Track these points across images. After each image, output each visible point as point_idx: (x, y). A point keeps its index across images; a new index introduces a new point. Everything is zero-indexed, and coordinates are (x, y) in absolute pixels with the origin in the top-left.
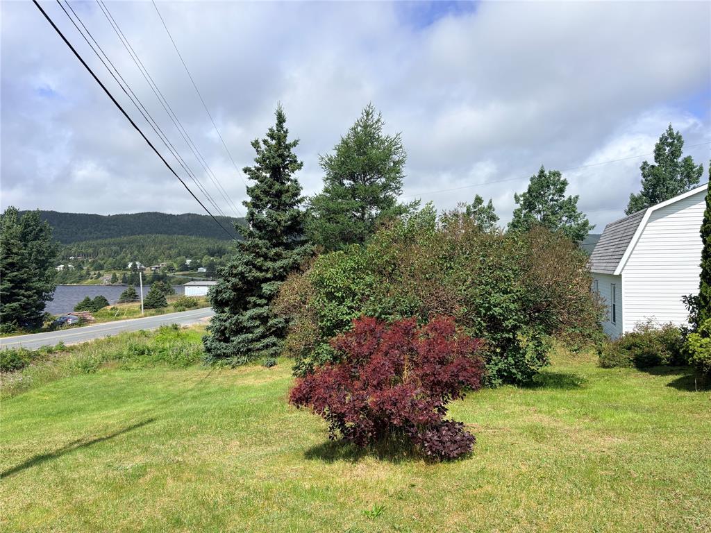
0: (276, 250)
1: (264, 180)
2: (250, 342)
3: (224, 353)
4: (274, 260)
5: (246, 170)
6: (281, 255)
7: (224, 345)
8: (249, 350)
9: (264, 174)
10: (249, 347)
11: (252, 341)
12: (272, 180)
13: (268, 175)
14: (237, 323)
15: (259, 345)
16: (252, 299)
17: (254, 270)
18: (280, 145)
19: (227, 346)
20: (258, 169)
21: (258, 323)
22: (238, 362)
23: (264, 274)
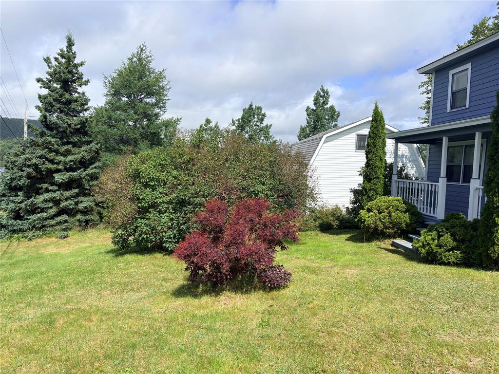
0: (66, 147)
1: (55, 90)
2: (45, 220)
3: (20, 229)
4: (64, 156)
5: (39, 80)
6: (70, 151)
7: (20, 222)
8: (43, 226)
9: (55, 85)
10: (44, 224)
11: (47, 219)
12: (62, 90)
13: (59, 86)
14: (32, 205)
15: (53, 222)
16: (45, 186)
17: (47, 163)
18: (70, 64)
19: (22, 223)
20: (50, 81)
21: (51, 204)
22: (34, 236)
23: (55, 166)
